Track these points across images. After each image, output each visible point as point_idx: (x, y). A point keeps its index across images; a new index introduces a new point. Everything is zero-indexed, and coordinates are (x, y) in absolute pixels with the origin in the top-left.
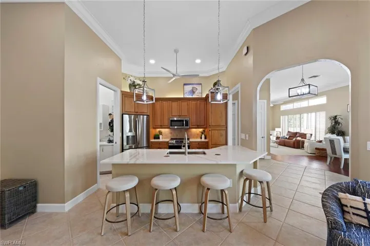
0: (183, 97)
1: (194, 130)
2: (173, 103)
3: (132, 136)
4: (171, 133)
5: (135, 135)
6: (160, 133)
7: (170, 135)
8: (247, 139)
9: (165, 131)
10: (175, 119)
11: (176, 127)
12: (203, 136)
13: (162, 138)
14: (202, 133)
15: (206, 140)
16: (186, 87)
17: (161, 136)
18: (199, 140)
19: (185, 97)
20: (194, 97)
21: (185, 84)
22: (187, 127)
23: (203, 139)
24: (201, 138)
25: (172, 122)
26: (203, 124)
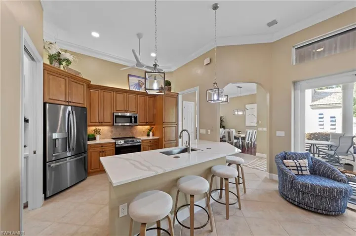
0: (128, 89)
1: (140, 128)
2: (118, 95)
3: (63, 139)
4: (112, 132)
5: (67, 137)
6: (98, 132)
7: (110, 134)
8: (209, 133)
9: (104, 129)
10: (120, 114)
11: (120, 124)
12: (151, 133)
13: (100, 139)
14: (150, 130)
15: (155, 138)
16: (131, 78)
17: (98, 137)
18: (145, 138)
19: (131, 89)
20: (140, 91)
21: (129, 75)
22: (136, 124)
23: (151, 137)
24: (148, 135)
25: (117, 119)
26: (152, 121)
